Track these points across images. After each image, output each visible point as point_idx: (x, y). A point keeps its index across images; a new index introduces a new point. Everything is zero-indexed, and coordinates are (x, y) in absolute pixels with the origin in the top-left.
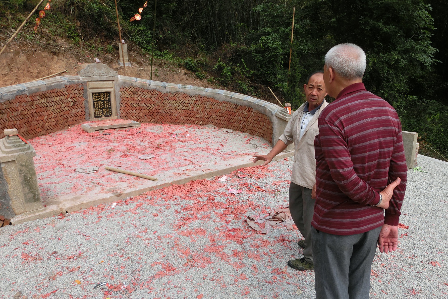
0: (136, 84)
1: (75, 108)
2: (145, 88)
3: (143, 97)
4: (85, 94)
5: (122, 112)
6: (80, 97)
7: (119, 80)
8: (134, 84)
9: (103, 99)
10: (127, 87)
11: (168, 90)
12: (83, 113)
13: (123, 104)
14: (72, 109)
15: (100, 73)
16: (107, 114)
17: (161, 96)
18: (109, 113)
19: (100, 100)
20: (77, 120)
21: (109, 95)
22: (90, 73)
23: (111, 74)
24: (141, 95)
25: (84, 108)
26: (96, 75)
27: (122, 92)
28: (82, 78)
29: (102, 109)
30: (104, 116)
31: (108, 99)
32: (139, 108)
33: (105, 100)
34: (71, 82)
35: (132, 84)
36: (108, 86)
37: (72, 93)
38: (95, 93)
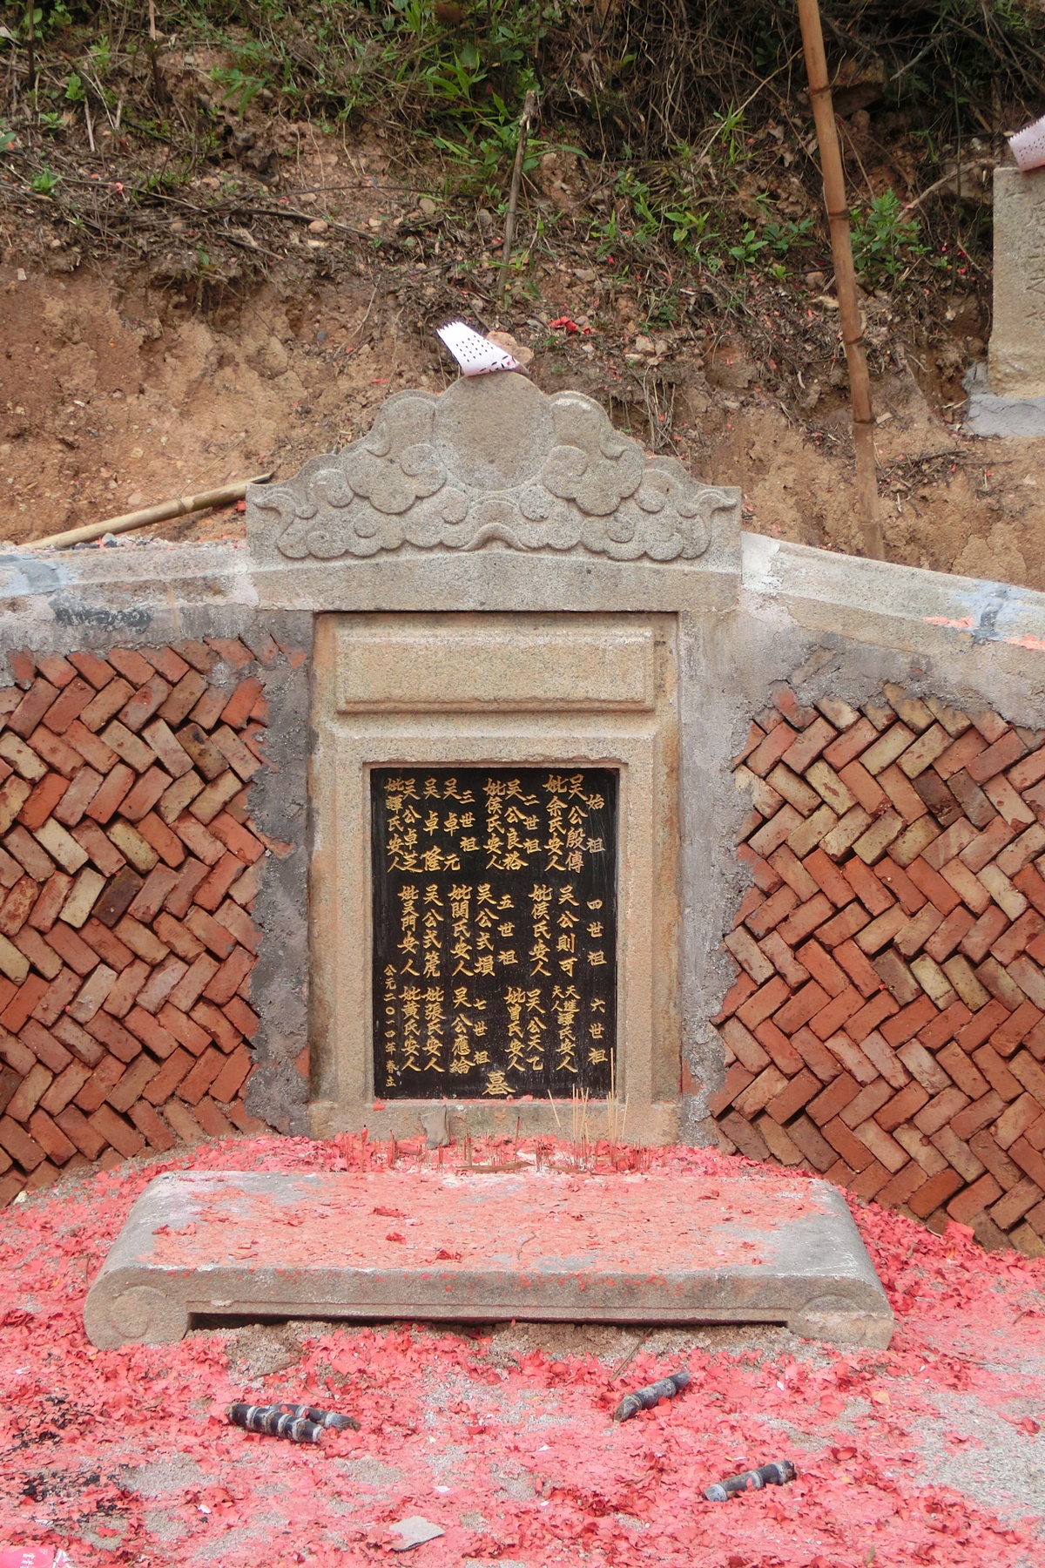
0: (978, 681)
1: (119, 956)
4: (271, 783)
5: (753, 1056)
6: (205, 808)
7: (748, 606)
8: (951, 672)
9: (513, 862)
10: (847, 717)
12: (223, 1031)
13: (777, 944)
14: (84, 961)
15: (502, 515)
16: (550, 1058)
18: (580, 1055)
19: (474, 870)
20: (140, 1114)
21: (597, 802)
22: (364, 511)
23: (648, 527)
25: (239, 963)
26: (449, 534)
27: (780, 778)
28: (258, 580)
29: (493, 988)
30: (512, 1077)
31: (576, 862)
32: (983, 1025)
33: (537, 873)
34: (103, 618)
35: (917, 673)
36: (584, 689)
37: (100, 760)
38: (419, 774)
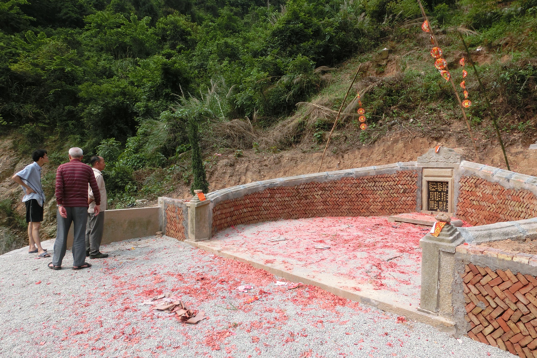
0: (479, 174)
1: (405, 196)
2: (488, 181)
3: (484, 192)
4: (418, 182)
5: (460, 209)
6: (412, 184)
7: (460, 167)
8: (477, 173)
9: (440, 190)
10: (468, 178)
11: (511, 185)
12: (414, 203)
13: (462, 199)
14: (402, 196)
15: (438, 159)
16: (443, 208)
17: (503, 193)
18: (446, 208)
19: (437, 191)
20: (407, 209)
21: (447, 185)
22: (427, 159)
23: (451, 160)
24: (483, 189)
25: (415, 197)
26: (434, 161)
27: (463, 183)
28: (417, 165)
29: (438, 201)
30: (440, 210)
31: (446, 190)
32: (478, 207)
33: (442, 191)
34: (404, 168)
35: (474, 173)
36: (445, 175)
37: (404, 180)
38: (432, 182)
